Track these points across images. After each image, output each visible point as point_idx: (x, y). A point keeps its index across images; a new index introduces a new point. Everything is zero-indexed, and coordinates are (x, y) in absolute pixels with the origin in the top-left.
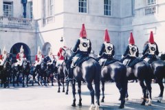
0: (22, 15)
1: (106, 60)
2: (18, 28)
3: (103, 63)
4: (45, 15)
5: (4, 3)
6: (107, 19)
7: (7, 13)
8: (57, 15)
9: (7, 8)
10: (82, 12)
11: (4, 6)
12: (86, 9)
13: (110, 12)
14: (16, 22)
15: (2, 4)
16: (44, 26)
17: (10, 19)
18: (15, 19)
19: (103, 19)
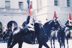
0: (28, 8)
1: (68, 28)
2: (26, 14)
3: (67, 29)
4: (38, 8)
5: (19, 2)
6: (69, 8)
7: (21, 7)
8: (44, 7)
9: (21, 5)
10: (56, 5)
11: (19, 4)
12: (58, 4)
13: (70, 5)
14: (25, 11)
15: (18, 3)
16: (38, 13)
17: (22, 10)
18: (24, 10)
19: (67, 8)
